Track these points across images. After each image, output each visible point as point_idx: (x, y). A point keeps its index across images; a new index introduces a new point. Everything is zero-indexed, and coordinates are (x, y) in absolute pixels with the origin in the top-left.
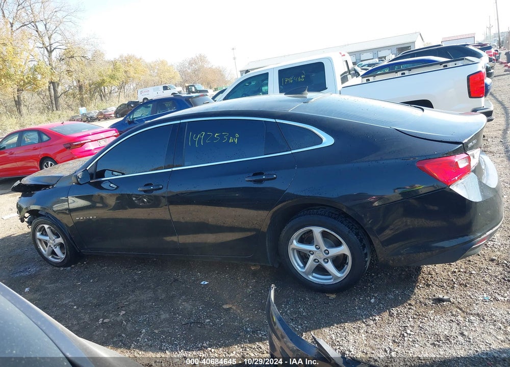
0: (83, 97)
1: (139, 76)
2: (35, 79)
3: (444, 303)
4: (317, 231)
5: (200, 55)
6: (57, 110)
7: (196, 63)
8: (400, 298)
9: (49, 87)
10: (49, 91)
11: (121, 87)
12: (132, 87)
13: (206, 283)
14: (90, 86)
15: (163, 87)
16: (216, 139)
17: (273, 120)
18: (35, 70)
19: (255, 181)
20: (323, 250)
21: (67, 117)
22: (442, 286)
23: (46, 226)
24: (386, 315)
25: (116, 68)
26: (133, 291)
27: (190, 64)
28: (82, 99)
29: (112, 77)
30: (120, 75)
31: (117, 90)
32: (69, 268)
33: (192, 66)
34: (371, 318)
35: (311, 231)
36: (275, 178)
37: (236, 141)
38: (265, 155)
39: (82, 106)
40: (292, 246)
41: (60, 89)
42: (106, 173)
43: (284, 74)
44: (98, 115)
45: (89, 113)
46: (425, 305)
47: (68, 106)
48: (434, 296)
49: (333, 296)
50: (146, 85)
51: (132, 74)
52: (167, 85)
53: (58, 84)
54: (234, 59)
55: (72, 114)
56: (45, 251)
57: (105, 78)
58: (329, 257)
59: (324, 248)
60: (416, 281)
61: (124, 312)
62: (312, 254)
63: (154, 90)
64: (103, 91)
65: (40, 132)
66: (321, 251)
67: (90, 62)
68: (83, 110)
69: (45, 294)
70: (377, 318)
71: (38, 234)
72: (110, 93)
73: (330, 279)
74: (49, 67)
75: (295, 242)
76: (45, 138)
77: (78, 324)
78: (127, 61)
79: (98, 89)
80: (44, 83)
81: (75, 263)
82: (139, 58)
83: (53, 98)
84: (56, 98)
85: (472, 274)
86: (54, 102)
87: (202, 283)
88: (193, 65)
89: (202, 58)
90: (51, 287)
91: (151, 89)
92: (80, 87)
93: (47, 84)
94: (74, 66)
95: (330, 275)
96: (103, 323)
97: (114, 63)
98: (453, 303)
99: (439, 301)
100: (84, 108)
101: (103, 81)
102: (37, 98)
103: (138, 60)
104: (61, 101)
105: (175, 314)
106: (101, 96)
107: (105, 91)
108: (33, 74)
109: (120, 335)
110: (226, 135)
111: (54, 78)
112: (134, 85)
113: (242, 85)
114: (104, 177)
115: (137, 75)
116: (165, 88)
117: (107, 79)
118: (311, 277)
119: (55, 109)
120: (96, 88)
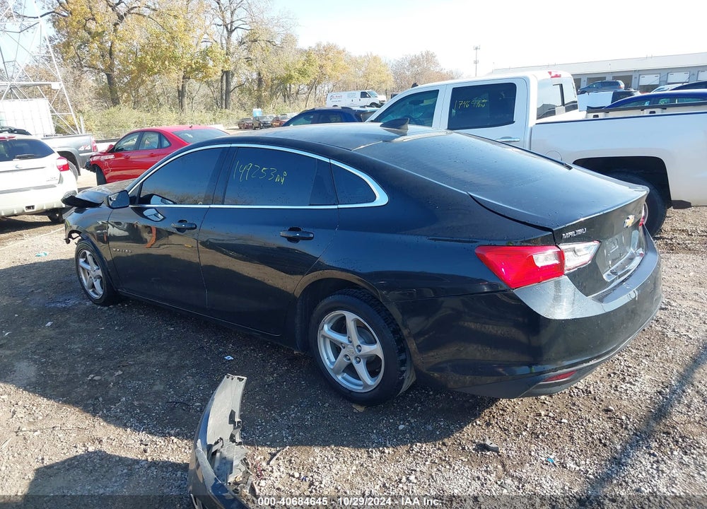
0: (261, 95)
1: (338, 74)
2: (205, 66)
3: (488, 453)
4: (350, 318)
5: (427, 53)
6: (226, 108)
7: (419, 65)
8: (438, 433)
9: (222, 77)
10: (222, 82)
11: (312, 86)
12: (326, 88)
13: (231, 358)
14: (272, 81)
15: (362, 93)
16: (263, 174)
17: (327, 160)
18: (205, 54)
19: (290, 239)
20: (356, 345)
21: (238, 118)
22: (505, 430)
23: (88, 253)
24: (402, 449)
25: (308, 61)
26: (148, 350)
27: (412, 64)
28: (259, 97)
29: (303, 73)
30: (313, 71)
31: (306, 90)
32: (106, 308)
33: (412, 67)
34: (381, 449)
35: (344, 318)
36: (311, 238)
37: (282, 181)
38: (310, 205)
39: (258, 106)
40: (322, 333)
41: (234, 82)
42: (154, 199)
43: (460, 94)
44: (273, 121)
45: (263, 117)
46: (463, 449)
47: (242, 104)
48: (484, 440)
49: (360, 409)
50: (345, 87)
51: (328, 70)
52: (366, 91)
53: (233, 75)
54: (476, 62)
55: (243, 115)
56: (86, 281)
57: (293, 73)
58: (362, 356)
59: (357, 341)
60: (477, 416)
61: (120, 372)
62: (344, 348)
63: (348, 97)
64: (288, 89)
65: (162, 135)
66: (353, 345)
67: (278, 50)
68: (257, 112)
69: (61, 333)
70: (387, 451)
71: (82, 260)
72: (297, 93)
73: (361, 386)
74: (224, 52)
75: (326, 327)
76: (166, 143)
77: (68, 375)
78: (326, 52)
79: (282, 86)
80: (215, 71)
81: (115, 303)
82: (341, 48)
83: (224, 92)
84: (228, 92)
85: (561, 423)
86: (224, 97)
87: (226, 358)
88: (416, 66)
89: (429, 57)
90: (74, 325)
91: (344, 94)
92: (260, 81)
93: (220, 73)
94: (257, 53)
95: (360, 380)
96: (92, 380)
97: (307, 54)
98: (500, 456)
99: (484, 447)
100: (260, 109)
101: (290, 77)
102: (204, 89)
103: (339, 53)
104: (234, 97)
105: (170, 388)
106: (284, 96)
107: (290, 90)
108: (204, 59)
109: (97, 398)
110: (273, 170)
111: (227, 67)
112: (331, 86)
113: (402, 104)
114: (149, 203)
115: (334, 73)
116: (364, 95)
117: (295, 75)
118: (340, 377)
119: (224, 106)
120: (279, 85)
